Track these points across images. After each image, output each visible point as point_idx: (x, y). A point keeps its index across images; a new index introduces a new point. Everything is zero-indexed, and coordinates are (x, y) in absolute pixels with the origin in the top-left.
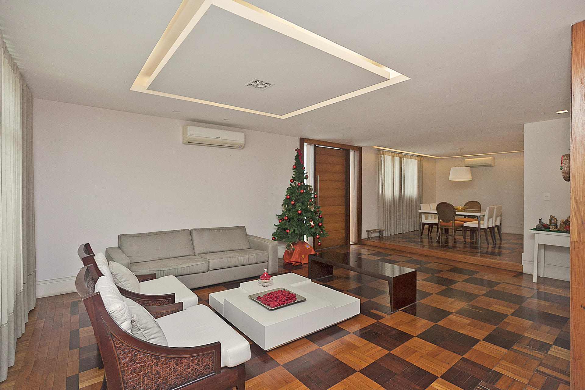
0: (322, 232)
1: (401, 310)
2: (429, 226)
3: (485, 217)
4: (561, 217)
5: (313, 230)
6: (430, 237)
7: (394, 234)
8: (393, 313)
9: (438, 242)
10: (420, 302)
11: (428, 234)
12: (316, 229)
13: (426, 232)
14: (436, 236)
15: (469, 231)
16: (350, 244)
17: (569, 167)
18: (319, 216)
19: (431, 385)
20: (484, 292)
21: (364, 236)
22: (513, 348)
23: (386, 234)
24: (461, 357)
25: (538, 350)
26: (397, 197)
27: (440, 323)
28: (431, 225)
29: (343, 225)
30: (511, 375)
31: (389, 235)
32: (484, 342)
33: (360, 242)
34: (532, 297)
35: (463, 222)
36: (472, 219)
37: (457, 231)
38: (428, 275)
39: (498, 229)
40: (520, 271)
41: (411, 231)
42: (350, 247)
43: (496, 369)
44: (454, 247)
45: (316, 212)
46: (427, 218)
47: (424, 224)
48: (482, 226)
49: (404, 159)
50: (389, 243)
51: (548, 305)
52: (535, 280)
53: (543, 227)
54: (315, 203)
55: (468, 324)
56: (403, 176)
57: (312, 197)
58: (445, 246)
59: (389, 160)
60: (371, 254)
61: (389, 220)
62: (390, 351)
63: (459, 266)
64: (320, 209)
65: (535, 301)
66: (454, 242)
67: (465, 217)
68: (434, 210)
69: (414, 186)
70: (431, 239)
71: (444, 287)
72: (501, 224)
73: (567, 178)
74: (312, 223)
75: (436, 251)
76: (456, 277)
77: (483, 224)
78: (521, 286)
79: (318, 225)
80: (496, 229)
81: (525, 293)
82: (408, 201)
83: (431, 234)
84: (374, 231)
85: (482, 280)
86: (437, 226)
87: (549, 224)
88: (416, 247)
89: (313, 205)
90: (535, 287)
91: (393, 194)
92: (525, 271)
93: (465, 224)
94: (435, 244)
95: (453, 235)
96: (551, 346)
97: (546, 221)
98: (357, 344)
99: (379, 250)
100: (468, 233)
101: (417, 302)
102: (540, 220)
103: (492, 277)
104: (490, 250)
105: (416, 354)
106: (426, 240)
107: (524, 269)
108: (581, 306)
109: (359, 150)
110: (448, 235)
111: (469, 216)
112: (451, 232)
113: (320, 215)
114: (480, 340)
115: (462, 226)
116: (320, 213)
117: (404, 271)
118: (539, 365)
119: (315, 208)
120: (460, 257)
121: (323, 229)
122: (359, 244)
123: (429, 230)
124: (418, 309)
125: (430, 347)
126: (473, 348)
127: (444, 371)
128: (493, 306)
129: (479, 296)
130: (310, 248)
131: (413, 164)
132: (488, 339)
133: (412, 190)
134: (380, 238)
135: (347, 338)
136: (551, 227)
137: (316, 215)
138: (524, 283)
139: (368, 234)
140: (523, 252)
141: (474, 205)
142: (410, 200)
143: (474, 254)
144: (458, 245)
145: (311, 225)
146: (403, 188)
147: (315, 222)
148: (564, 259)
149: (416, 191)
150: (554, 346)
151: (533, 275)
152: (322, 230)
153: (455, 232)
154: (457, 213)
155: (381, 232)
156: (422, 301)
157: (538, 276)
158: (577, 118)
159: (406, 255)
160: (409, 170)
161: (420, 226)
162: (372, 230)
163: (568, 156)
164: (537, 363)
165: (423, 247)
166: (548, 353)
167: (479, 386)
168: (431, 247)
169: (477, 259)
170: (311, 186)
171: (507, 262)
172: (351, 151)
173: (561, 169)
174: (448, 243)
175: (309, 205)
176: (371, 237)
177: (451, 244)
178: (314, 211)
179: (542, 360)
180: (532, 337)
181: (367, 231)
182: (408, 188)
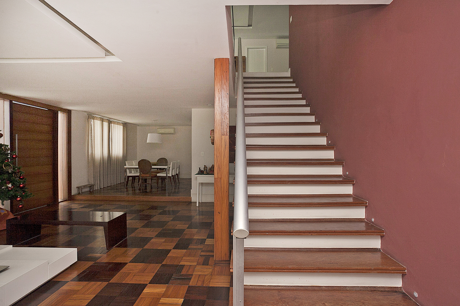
0: (23, 194)
1: (115, 247)
2: (133, 178)
3: (170, 168)
4: (209, 166)
5: (11, 192)
6: (133, 186)
7: (104, 187)
8: (109, 251)
9: (140, 189)
10: (130, 236)
11: (132, 184)
12: (16, 191)
13: (130, 183)
14: (138, 185)
15: (160, 179)
16: (59, 201)
17: (214, 137)
18: (19, 178)
19: (143, 291)
20: (171, 219)
21: (74, 191)
22: (189, 247)
23: (96, 188)
24: (161, 265)
25: (201, 244)
26: (105, 156)
27: (146, 247)
28: (134, 177)
29: (50, 184)
30: (188, 263)
31: (99, 189)
32: (174, 250)
33: (70, 197)
34: (196, 215)
35: (156, 173)
36: (162, 171)
37: (152, 180)
38: (134, 215)
39: (178, 176)
40: (190, 201)
41: (118, 184)
42: (59, 204)
43: (182, 263)
44: (151, 192)
45: (15, 173)
46: (130, 172)
47: (129, 177)
48: (168, 175)
49: (112, 124)
50: (99, 195)
51: (204, 217)
52: (197, 205)
53: (201, 172)
54: (14, 163)
55: (164, 242)
56: (111, 138)
57: (9, 158)
58: (145, 192)
59: (98, 124)
60: (82, 208)
61: (98, 176)
62: (109, 282)
63: (155, 204)
64: (20, 170)
65: (198, 217)
66: (151, 188)
67: (157, 170)
68: (136, 166)
69: (120, 147)
70: (134, 188)
71: (146, 221)
72: (179, 173)
73: (213, 143)
74: (10, 185)
75: (138, 196)
76: (153, 212)
77: (169, 174)
78: (191, 210)
79: (19, 186)
80: (176, 176)
81: (193, 214)
82: (115, 161)
83: (134, 184)
84: (85, 187)
85: (169, 211)
86: (138, 178)
87: (203, 170)
88: (123, 196)
89: (10, 166)
90: (198, 208)
91: (102, 154)
92: (193, 200)
93: (158, 175)
94: (137, 191)
95: (150, 183)
96: (206, 239)
97: (202, 169)
98: (76, 288)
99: (90, 202)
100: (160, 181)
101: (127, 237)
102: (200, 168)
103: (175, 208)
104: (173, 190)
105: (131, 274)
106: (130, 189)
107: (192, 200)
108: (218, 212)
109: (69, 112)
110: (146, 184)
111: (160, 169)
112: (149, 181)
113: (20, 176)
114: (171, 249)
115: (156, 176)
116: (21, 174)
117: (113, 217)
118: (201, 252)
119: (14, 169)
120: (155, 198)
121: (26, 190)
122: (70, 200)
123: (132, 181)
124: (129, 242)
125: (140, 266)
126: (168, 256)
127: (150, 278)
128: (177, 226)
129: (169, 221)
130: (6, 212)
131: (119, 129)
132: (176, 247)
133: (118, 150)
134: (90, 192)
135: (65, 288)
136: (204, 172)
137: (16, 176)
138: (192, 208)
139: (78, 190)
140: (191, 189)
141: (163, 161)
142: (117, 159)
143: (164, 195)
144: (153, 190)
145: (8, 187)
146: (111, 148)
147: (14, 184)
148: (211, 190)
149: (122, 152)
150: (207, 239)
151: (196, 202)
152: (24, 191)
153: (151, 181)
154: (153, 167)
155: (91, 186)
156: (131, 235)
157: (199, 202)
158: (217, 110)
159: (114, 203)
160: (116, 134)
161: (125, 179)
162: (82, 186)
163: (213, 130)
164: (200, 251)
165: (128, 195)
166: (205, 244)
167: (173, 278)
168: (134, 194)
169: (166, 198)
170: (8, 146)
171: (183, 197)
172: (59, 112)
173: (211, 138)
174: (146, 189)
175: (4, 166)
176: (82, 193)
177: (148, 190)
178: (13, 172)
179: (202, 248)
180: (197, 238)
181: (77, 187)
182: (115, 149)
